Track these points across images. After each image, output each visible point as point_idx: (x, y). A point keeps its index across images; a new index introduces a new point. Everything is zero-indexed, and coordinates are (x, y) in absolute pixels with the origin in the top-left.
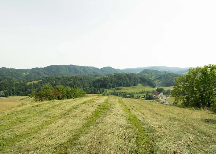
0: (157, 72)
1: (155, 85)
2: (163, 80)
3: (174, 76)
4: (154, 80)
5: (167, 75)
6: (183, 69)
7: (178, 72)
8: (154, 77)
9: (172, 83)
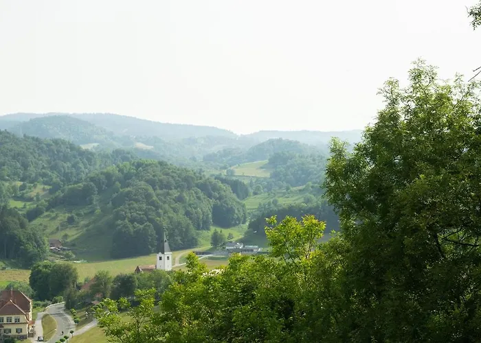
0: (66, 158)
1: (39, 245)
2: (98, 211)
3: (168, 186)
4: (33, 215)
5: (126, 178)
6: (244, 137)
7: (209, 158)
8: (39, 190)
9: (152, 231)
